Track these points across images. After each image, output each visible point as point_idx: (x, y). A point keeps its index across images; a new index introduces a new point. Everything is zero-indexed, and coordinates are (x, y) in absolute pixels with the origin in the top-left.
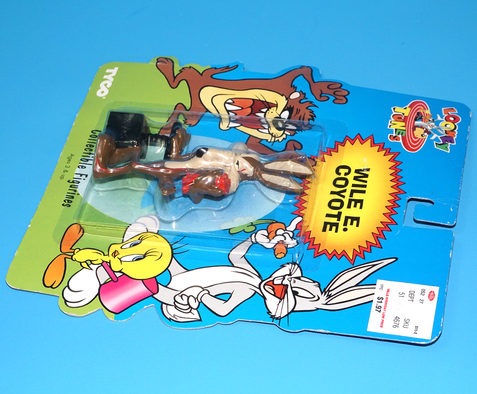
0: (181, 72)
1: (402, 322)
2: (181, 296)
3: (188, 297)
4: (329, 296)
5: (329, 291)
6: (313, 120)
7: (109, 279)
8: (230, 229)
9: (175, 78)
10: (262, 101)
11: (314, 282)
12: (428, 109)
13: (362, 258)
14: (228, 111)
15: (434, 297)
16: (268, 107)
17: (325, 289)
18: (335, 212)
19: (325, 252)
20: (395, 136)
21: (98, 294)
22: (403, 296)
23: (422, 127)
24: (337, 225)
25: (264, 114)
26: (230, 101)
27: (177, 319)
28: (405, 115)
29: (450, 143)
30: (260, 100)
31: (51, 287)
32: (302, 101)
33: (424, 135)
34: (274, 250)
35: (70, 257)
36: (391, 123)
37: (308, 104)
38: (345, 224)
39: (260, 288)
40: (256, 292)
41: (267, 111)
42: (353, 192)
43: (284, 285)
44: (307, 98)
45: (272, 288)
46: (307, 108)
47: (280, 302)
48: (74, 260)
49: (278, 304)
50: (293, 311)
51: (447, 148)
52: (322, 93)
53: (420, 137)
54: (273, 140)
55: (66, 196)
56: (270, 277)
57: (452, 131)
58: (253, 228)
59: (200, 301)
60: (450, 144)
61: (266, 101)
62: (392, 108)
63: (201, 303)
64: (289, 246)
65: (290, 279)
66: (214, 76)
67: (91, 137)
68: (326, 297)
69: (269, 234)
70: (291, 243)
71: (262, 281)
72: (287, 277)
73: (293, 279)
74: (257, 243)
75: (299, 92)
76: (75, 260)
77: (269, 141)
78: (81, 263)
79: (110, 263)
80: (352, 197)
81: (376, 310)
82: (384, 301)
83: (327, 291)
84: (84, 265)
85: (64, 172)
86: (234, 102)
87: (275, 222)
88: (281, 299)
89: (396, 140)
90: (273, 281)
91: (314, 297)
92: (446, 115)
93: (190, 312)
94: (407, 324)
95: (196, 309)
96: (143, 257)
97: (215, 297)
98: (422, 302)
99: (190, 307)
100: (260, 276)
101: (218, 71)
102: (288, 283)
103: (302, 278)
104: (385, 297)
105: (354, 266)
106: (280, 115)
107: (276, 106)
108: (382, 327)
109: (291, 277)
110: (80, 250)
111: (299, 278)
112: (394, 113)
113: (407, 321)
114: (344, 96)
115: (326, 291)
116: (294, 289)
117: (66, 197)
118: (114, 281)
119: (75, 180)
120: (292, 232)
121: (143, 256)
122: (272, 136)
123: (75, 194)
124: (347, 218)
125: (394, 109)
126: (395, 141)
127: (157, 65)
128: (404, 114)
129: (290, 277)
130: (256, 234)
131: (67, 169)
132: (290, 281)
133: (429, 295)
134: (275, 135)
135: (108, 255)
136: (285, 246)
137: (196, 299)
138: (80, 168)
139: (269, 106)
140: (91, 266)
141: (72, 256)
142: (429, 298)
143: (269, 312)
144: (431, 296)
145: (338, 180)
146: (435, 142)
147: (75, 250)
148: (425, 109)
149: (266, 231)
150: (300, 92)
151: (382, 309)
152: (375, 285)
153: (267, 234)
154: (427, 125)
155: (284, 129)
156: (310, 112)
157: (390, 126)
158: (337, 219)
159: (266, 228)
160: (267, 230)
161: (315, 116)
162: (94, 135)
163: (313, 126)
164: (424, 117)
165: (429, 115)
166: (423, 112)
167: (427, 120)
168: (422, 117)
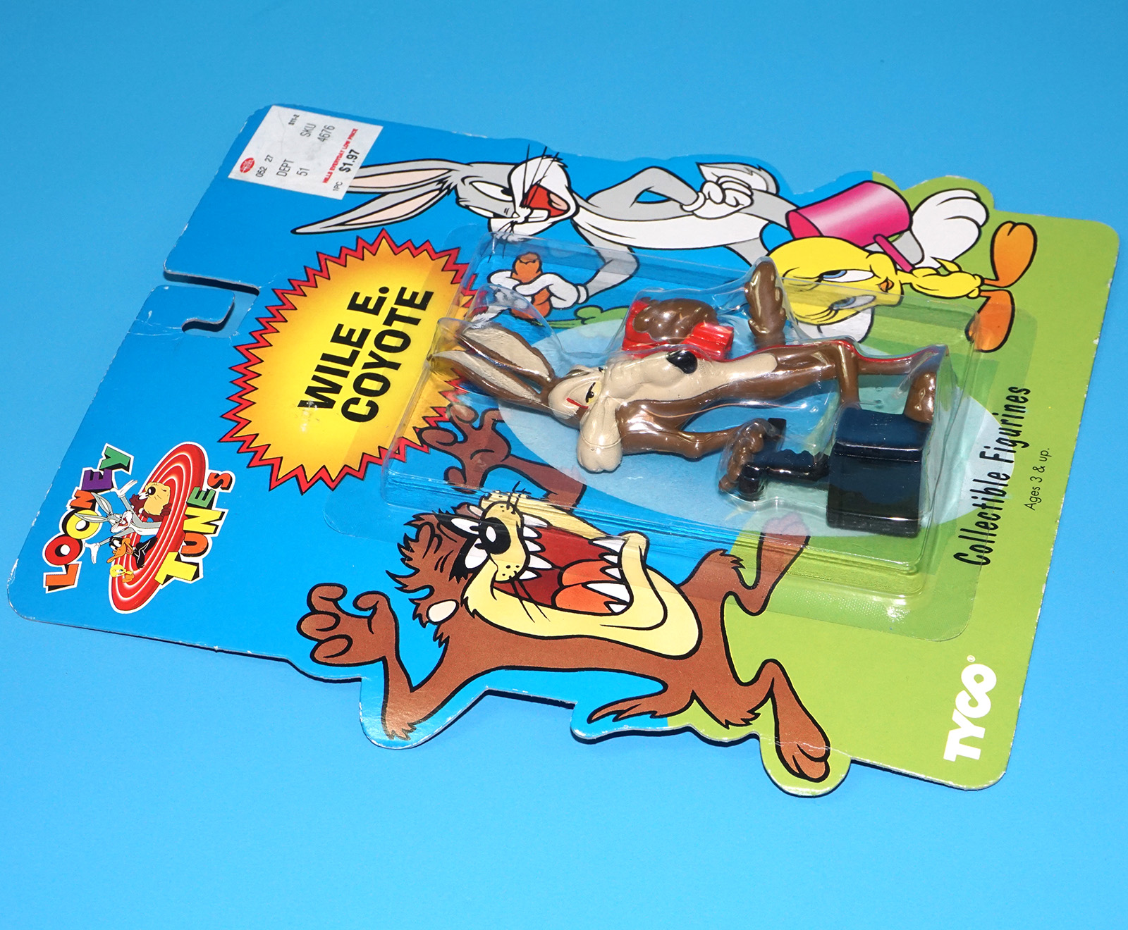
0: (752, 712)
1: (315, 134)
2: (738, 204)
3: (723, 201)
4: (442, 182)
5: (441, 190)
6: (406, 538)
7: (894, 241)
9: (770, 694)
10: (530, 600)
11: (467, 207)
12: (114, 579)
13: (362, 240)
14: (623, 581)
15: (243, 163)
16: (516, 583)
17: (448, 193)
18: (397, 326)
19: (434, 255)
20: (216, 487)
21: (911, 213)
22: (300, 169)
23: (146, 516)
24: (400, 301)
25: (531, 565)
26: (617, 608)
27: (747, 168)
28: (173, 555)
29: (94, 470)
30: (537, 604)
31: (1015, 225)
32: (427, 591)
33: (148, 492)
34: (540, 269)
35: (986, 282)
36: (217, 526)
37: (412, 583)
38: (381, 301)
39: (578, 206)
40: (586, 200)
41: (522, 572)
42: (350, 361)
43: (528, 207)
44: (412, 600)
45: (553, 204)
46: (417, 571)
47: (540, 180)
48: (976, 277)
49: (544, 177)
50: (517, 165)
51: (107, 457)
52: (370, 618)
53: (159, 487)
54: (515, 495)
55: (1024, 412)
56: (554, 223)
57: (77, 509)
58: (580, 313)
59: (700, 194)
61: (521, 600)
62: (201, 576)
63: (698, 189)
64: (509, 273)
65: (515, 215)
66: (659, 687)
67: (987, 548)
68: (447, 181)
69: (549, 300)
70: (502, 280)
71: (571, 218)
72: (521, 219)
73: (509, 215)
74: (576, 286)
75: (430, 621)
76: (973, 276)
77: (524, 496)
78: (960, 271)
79: (896, 270)
80: (354, 351)
82: (340, 165)
83: (445, 189)
84: (952, 267)
85: (1042, 467)
86: (607, 604)
87: (533, 322)
88: (536, 186)
89: (218, 475)
90: (549, 217)
91: (471, 183)
92: (74, 562)
93: (719, 178)
94: (307, 129)
95: (706, 181)
96: (825, 276)
97: (668, 199)
98: (268, 158)
99: (720, 186)
100: (576, 226)
101: (645, 705)
102: (519, 209)
103: (491, 215)
104: (336, 172)
105: (381, 227)
106: (489, 558)
107: (495, 584)
108: (354, 130)
109: (511, 220)
110: (967, 296)
111: (496, 216)
112: (199, 560)
113: (305, 133)
114: (314, 611)
115: (446, 191)
116: (510, 198)
117: (1024, 408)
118: (883, 236)
119: (1011, 448)
121: (825, 279)
122: (515, 507)
123: (1004, 415)
124: (376, 311)
125: (196, 575)
126: (220, 473)
127: (828, 744)
128: (178, 559)
129: (515, 220)
130: (576, 303)
131: (1036, 474)
132: (515, 212)
133: (250, 168)
134: (508, 509)
135: (902, 285)
136: (517, 274)
137: (707, 197)
138: (1004, 475)
139: (514, 587)
140: (937, 265)
141: (983, 283)
142: (253, 162)
143: (564, 167)
144: (248, 165)
145: (376, 391)
146: (130, 473)
147: (979, 296)
148: (120, 578)
149: (554, 306)
150: (427, 622)
151: (347, 152)
152: (348, 192)
153: (553, 299)
154: (131, 526)
155: (484, 522)
156: (410, 559)
157: (220, 519)
158: (397, 313)
159: (553, 310)
160: (552, 307)
161: (399, 546)
162: (981, 551)
163: (409, 523)
164: (130, 552)
165: (116, 559)
166: (128, 570)
167: (127, 541)
168: (136, 551)
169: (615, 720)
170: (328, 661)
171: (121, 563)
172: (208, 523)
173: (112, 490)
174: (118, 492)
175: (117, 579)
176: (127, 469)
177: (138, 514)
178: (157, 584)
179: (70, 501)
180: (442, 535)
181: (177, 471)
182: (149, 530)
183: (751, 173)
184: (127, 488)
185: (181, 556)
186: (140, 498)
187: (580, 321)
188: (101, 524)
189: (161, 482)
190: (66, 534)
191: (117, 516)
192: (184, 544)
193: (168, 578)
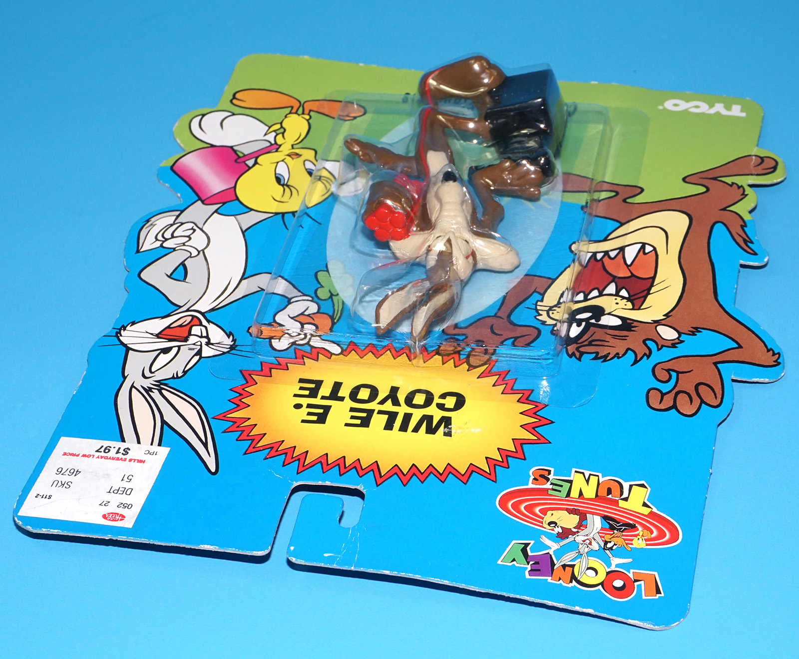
0: (730, 185)
1: (66, 479)
2: (192, 229)
3: (188, 237)
4: (148, 390)
6: (596, 359)
7: (243, 154)
8: (327, 271)
9: (714, 179)
10: (650, 289)
11: (185, 372)
12: (647, 545)
13: (227, 429)
14: (622, 249)
15: (110, 520)
16: (633, 298)
20: (548, 480)
21: (212, 146)
22: (122, 480)
23: (580, 526)
25: (614, 293)
26: (648, 249)
27: (147, 228)
28: (622, 504)
29: (529, 569)
30: (652, 286)
31: (234, 99)
32: (649, 343)
33: (555, 527)
34: (270, 325)
35: (294, 111)
36: (590, 475)
37: (641, 351)
39: (188, 310)
40: (181, 307)
41: (621, 297)
43: (187, 337)
44: (659, 350)
45: (184, 324)
46: (629, 349)
47: (152, 334)
48: (288, 116)
49: (147, 332)
50: (129, 349)
51: (514, 560)
53: (548, 518)
54: (539, 308)
56: (209, 321)
57: (573, 578)
59: (176, 249)
60: (527, 568)
61: (649, 294)
62: (642, 482)
63: (172, 250)
65: (198, 343)
66: (719, 225)
68: (147, 387)
69: (309, 315)
71: (203, 314)
72: (204, 341)
74: (290, 303)
75: (678, 338)
77: (539, 303)
78: (281, 123)
79: (277, 151)
81: (102, 446)
82: (119, 455)
83: (161, 387)
84: (276, 127)
86: (646, 253)
87: (335, 321)
88: (159, 335)
89: (535, 479)
90: (201, 324)
91: (151, 372)
92: (631, 576)
93: (158, 241)
94: (60, 484)
95: (162, 246)
96: (282, 183)
97: (183, 264)
98: (103, 504)
99: (166, 240)
100: (213, 310)
101: (736, 230)
102: (191, 342)
103: (197, 358)
105: (211, 421)
106: (609, 314)
107: (636, 308)
108: (65, 454)
110: (308, 120)
111: (199, 353)
112: (626, 484)
113: (66, 485)
114: (674, 406)
116: (175, 348)
118: (237, 159)
120: (308, 343)
121: (285, 183)
122: (552, 307)
125: (643, 486)
126: (532, 477)
127: (750, 156)
128: (626, 499)
130: (311, 301)
132: (194, 344)
133: (118, 514)
134: (555, 310)
135: (293, 149)
136: (275, 335)
139: (637, 299)
140: (274, 134)
141: (296, 113)
142: (108, 514)
143: (133, 323)
144: (112, 516)
146: (532, 542)
147: (309, 114)
148: (646, 540)
149: (315, 312)
151: (103, 454)
152: (160, 445)
153: (306, 313)
154: (591, 535)
156: (618, 354)
157: (582, 473)
159: (321, 311)
160: (318, 312)
161: (605, 362)
163: (579, 359)
164: (619, 534)
165: (627, 544)
166: (638, 535)
167: (607, 538)
168: (619, 530)
169: (752, 242)
170: (719, 396)
171: (632, 540)
172: (588, 481)
173: (551, 553)
174: (553, 549)
175: (647, 542)
176: (527, 545)
177: (578, 532)
178: (652, 513)
179: (564, 584)
180: (590, 339)
181: (529, 508)
182: (596, 523)
183: (153, 225)
184: (548, 542)
185: (622, 497)
186: (561, 531)
187: (334, 297)
188: (589, 558)
189: (543, 518)
190: (602, 584)
191: (580, 547)
192: (610, 496)
193: (645, 505)
